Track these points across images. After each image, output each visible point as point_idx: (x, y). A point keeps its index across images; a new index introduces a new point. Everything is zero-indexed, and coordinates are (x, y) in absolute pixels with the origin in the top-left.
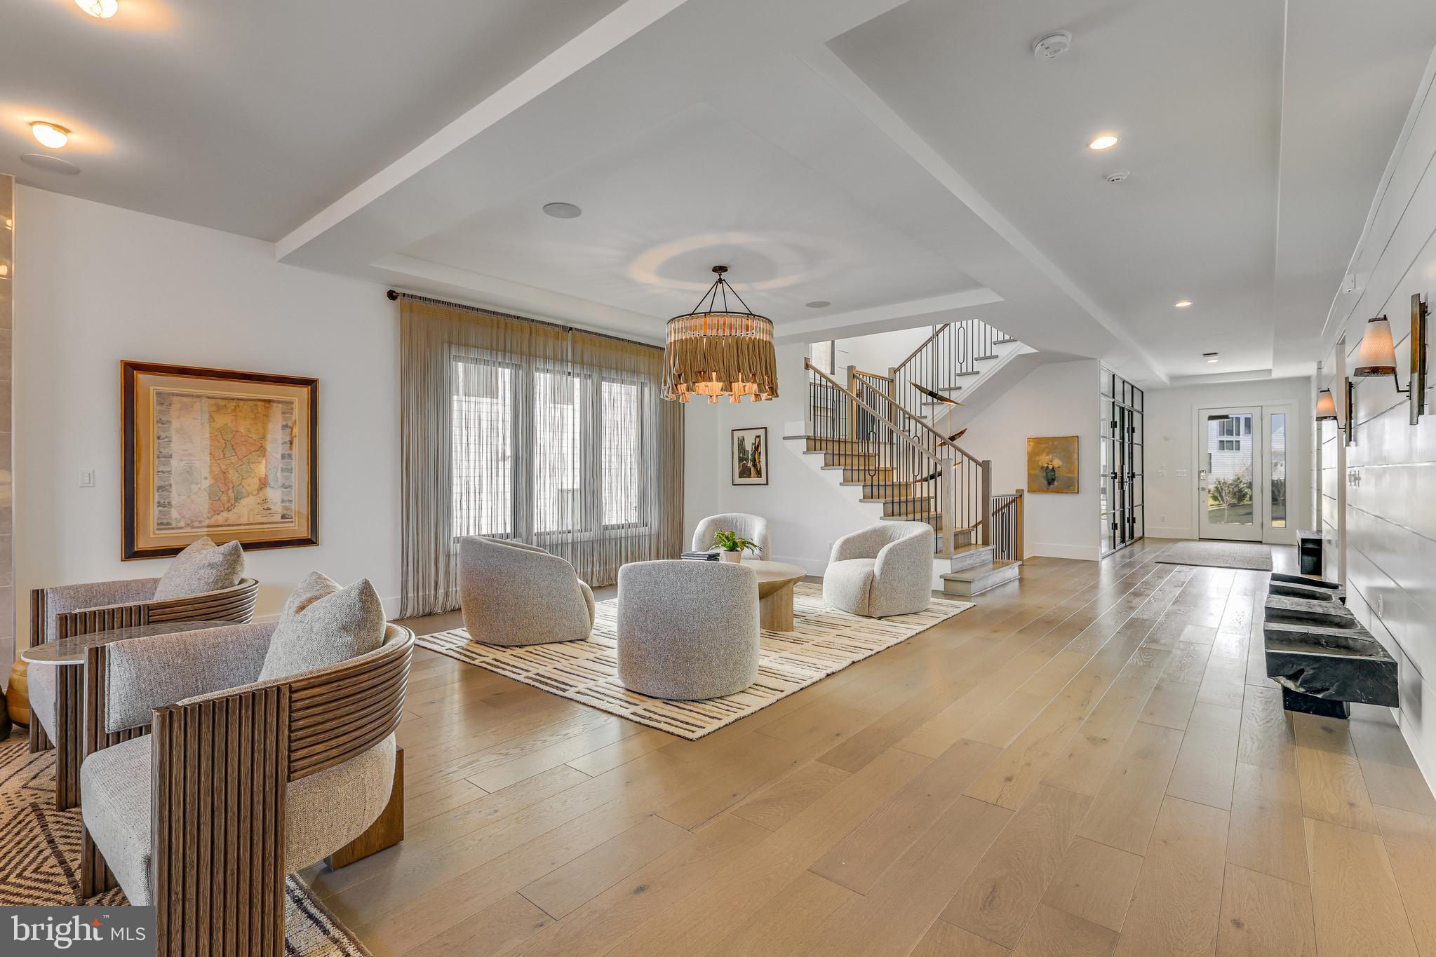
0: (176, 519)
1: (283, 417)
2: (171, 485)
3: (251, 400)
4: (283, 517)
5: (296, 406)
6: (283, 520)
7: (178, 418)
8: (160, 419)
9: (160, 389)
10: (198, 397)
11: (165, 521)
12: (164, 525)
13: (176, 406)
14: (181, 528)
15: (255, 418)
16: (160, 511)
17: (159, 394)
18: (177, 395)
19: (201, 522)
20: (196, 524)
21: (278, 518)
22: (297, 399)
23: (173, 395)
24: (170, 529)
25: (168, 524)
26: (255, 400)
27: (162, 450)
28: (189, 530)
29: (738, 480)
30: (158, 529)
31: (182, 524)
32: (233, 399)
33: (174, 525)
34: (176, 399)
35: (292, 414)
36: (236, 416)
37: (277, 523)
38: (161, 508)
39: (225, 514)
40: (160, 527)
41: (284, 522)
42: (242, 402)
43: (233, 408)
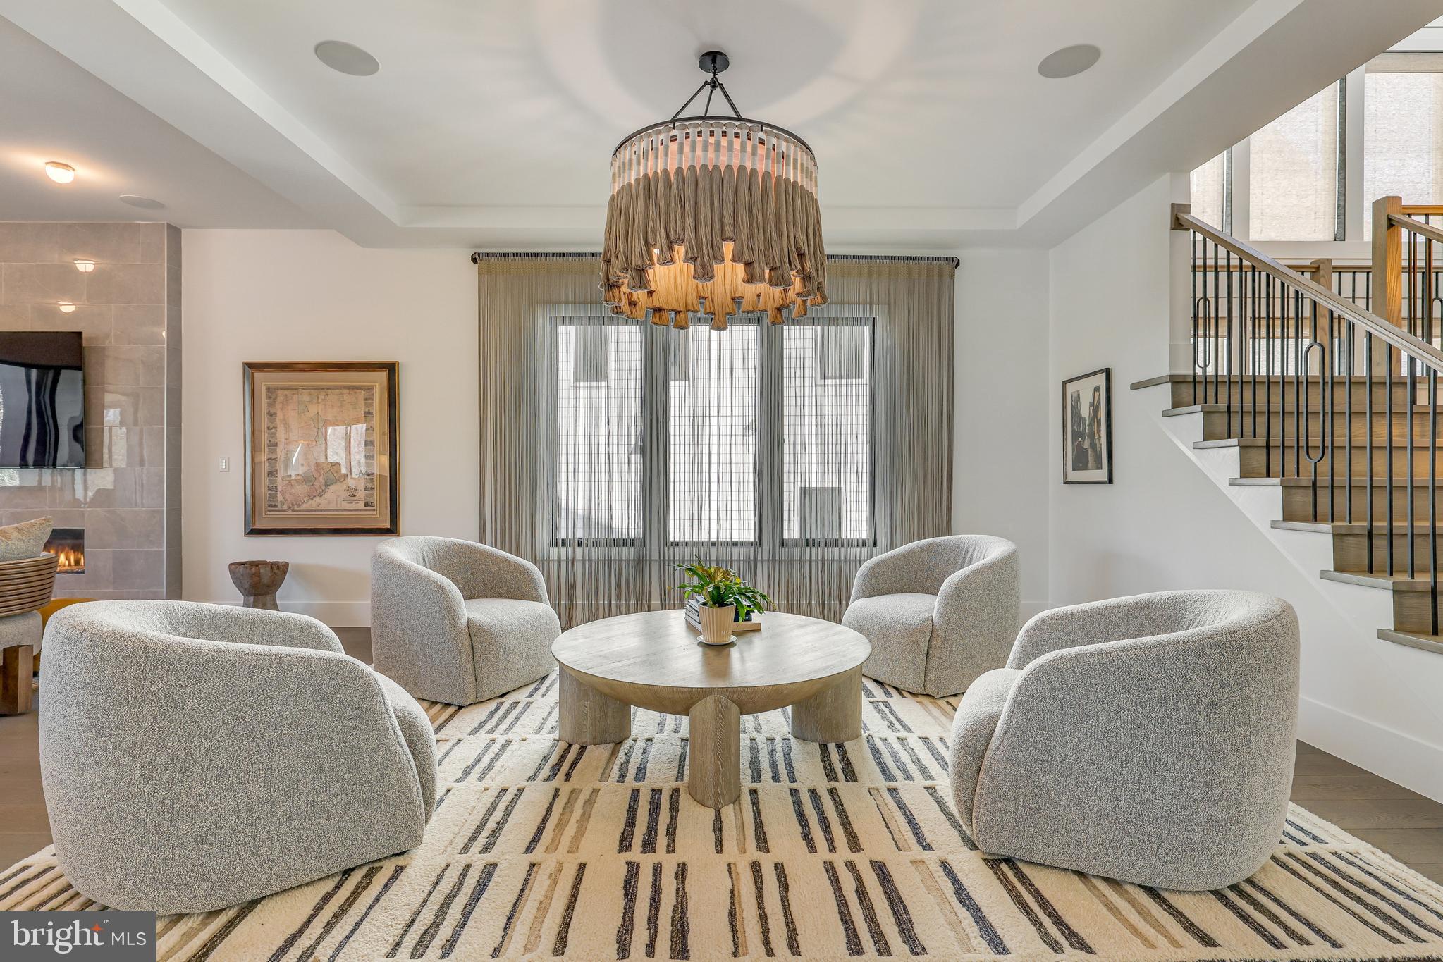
0: (281, 502)
1: (365, 403)
2: (277, 471)
3: (338, 388)
4: (366, 505)
5: (377, 391)
6: (366, 508)
7: (282, 409)
8: (269, 411)
9: (270, 384)
10: (296, 389)
11: (273, 504)
12: (273, 507)
13: (280, 398)
14: (285, 510)
15: (341, 406)
16: (269, 494)
17: (268, 389)
18: (282, 388)
19: (299, 506)
20: (296, 508)
21: (362, 505)
22: (377, 384)
23: (278, 388)
24: (277, 511)
25: (275, 506)
26: (341, 388)
27: (271, 440)
28: (290, 512)
29: (1073, 475)
30: (269, 510)
31: (285, 507)
32: (323, 389)
33: (279, 507)
34: (280, 391)
35: (373, 400)
36: (325, 405)
37: (360, 510)
38: (270, 492)
39: (317, 499)
40: (269, 508)
41: (366, 510)
42: (330, 391)
43: (323, 397)
